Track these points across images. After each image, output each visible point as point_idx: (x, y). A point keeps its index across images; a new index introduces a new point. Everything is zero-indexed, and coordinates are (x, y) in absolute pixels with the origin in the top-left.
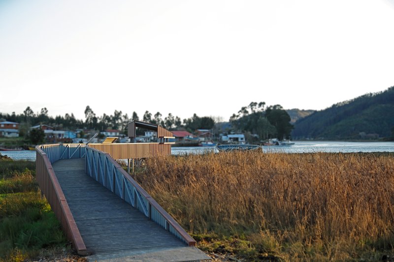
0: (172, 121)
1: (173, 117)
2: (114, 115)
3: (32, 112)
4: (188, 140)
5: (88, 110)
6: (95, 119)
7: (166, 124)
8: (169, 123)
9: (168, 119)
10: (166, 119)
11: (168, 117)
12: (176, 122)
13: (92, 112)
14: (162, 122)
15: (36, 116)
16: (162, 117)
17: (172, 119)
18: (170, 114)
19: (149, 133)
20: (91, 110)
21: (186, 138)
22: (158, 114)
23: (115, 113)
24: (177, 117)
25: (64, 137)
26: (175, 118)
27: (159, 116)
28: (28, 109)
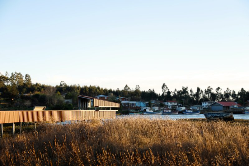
0: (229, 94)
1: (230, 91)
2: (182, 90)
3: (129, 88)
4: (233, 109)
5: (164, 86)
6: (169, 93)
7: (224, 96)
8: (227, 95)
9: (226, 92)
10: (225, 92)
11: (226, 91)
12: (232, 94)
13: (167, 88)
14: (222, 95)
15: (132, 91)
16: (221, 91)
17: (229, 92)
18: (227, 89)
19: (205, 103)
20: (166, 86)
21: (231, 107)
22: (218, 88)
23: (183, 89)
24: (233, 91)
25: (135, 106)
26: (231, 92)
27: (220, 90)
28: (126, 86)
